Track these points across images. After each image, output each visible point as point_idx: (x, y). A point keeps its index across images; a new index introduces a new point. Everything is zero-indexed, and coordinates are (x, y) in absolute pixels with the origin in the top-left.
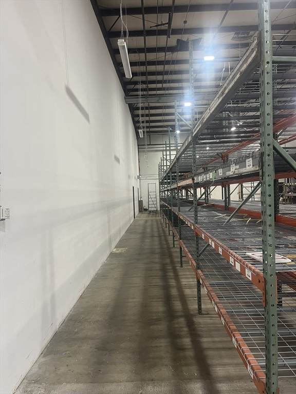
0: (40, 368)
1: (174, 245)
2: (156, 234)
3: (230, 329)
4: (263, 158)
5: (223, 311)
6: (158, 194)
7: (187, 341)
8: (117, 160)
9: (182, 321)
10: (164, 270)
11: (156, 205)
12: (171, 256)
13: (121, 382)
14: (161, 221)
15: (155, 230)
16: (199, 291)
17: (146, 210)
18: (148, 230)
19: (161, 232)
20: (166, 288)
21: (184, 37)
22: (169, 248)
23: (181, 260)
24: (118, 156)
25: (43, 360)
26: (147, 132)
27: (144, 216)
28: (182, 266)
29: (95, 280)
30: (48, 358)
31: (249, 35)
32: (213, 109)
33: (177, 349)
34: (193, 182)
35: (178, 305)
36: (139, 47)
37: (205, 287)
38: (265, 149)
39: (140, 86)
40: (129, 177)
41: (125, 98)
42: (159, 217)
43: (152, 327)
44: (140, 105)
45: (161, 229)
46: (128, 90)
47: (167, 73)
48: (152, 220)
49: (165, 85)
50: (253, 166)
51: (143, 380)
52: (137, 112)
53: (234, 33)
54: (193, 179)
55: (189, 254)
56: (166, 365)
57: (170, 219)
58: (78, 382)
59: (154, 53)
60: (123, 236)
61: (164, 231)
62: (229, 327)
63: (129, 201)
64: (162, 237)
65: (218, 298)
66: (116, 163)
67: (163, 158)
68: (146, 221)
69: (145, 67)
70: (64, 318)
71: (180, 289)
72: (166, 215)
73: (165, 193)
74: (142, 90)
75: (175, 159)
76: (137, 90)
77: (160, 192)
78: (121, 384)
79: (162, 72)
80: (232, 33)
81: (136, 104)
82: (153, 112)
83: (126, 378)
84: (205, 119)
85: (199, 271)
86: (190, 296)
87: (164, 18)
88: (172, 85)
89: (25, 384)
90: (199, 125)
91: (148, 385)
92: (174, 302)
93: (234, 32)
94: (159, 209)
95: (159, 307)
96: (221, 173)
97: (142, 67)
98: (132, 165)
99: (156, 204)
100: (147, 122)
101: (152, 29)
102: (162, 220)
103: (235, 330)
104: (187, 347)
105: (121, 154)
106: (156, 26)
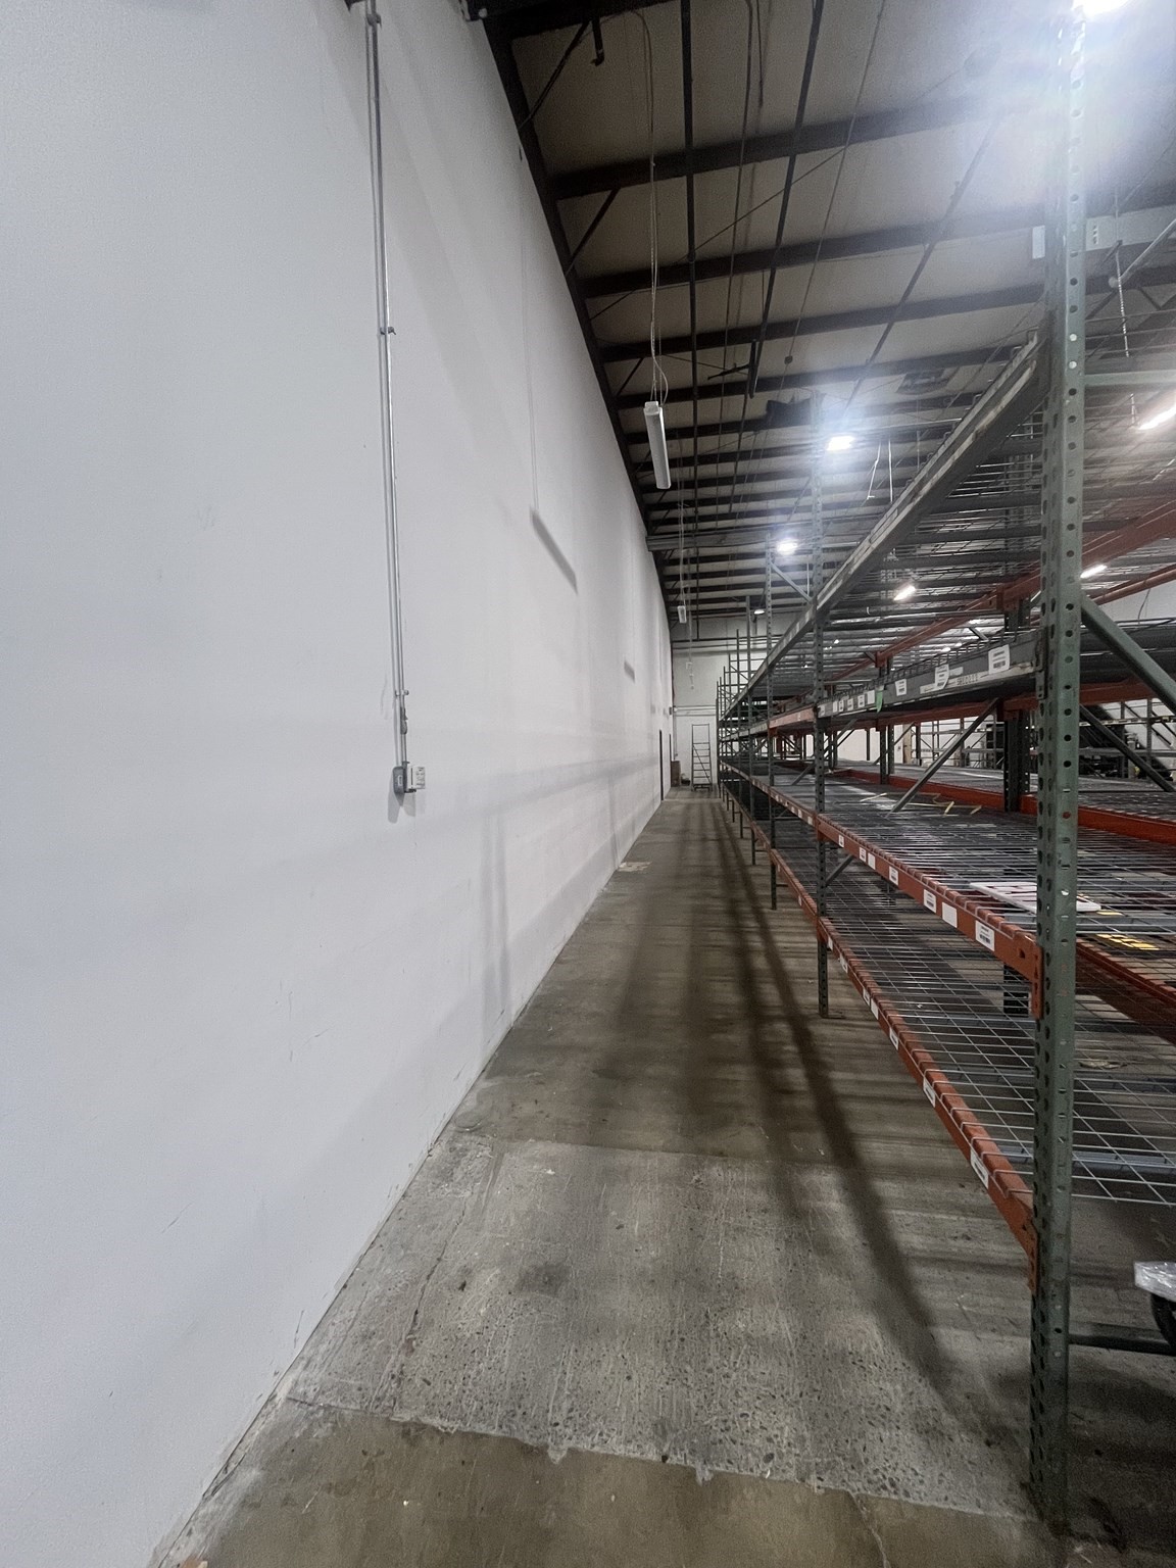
0: (480, 1102)
1: (754, 861)
2: (712, 835)
3: (917, 1059)
4: (1052, 641)
5: (896, 1017)
6: (714, 749)
7: (796, 1076)
8: (630, 672)
9: (783, 1028)
10: (733, 912)
11: (707, 770)
12: (747, 882)
13: (651, 1150)
14: (721, 808)
15: (710, 825)
16: (822, 964)
17: (686, 782)
18: (695, 826)
19: (724, 831)
20: (742, 953)
21: (786, 396)
22: (743, 867)
23: (774, 894)
24: (632, 664)
25: (485, 1084)
26: (694, 613)
27: (683, 797)
28: (774, 907)
29: (585, 926)
30: (497, 1081)
31: (942, 377)
32: (883, 537)
33: (774, 1092)
34: (816, 716)
35: (770, 993)
36: (682, 426)
37: (841, 957)
38: (1058, 616)
39: (681, 513)
40: (653, 710)
41: (647, 540)
42: (716, 798)
43: (714, 1037)
44: (682, 554)
45: (722, 825)
46: (653, 521)
47: (741, 479)
48: (701, 805)
49: (736, 507)
50: (1013, 664)
51: (701, 1151)
52: (671, 570)
53: (903, 376)
54: (816, 710)
55: (796, 881)
56: (751, 1124)
57: (745, 802)
58: (559, 1139)
59: (713, 437)
60: (641, 837)
61: (729, 830)
62: (914, 1056)
63: (651, 762)
64: (725, 842)
65: (879, 984)
66: (626, 678)
67: (730, 666)
68: (689, 807)
69: (692, 468)
70: (526, 1000)
71: (773, 956)
72: (736, 794)
73: (731, 746)
74: (687, 520)
75: (764, 667)
76: (675, 521)
77: (719, 741)
78: (653, 1154)
79: (732, 478)
80: (897, 377)
81: (669, 553)
82: (706, 567)
83: (662, 1142)
84: (856, 567)
85: (825, 921)
86: (797, 975)
87: (741, 354)
88: (753, 506)
89: (452, 1134)
90: (836, 582)
91: (713, 1163)
92: (762, 986)
93: (903, 372)
94: (715, 781)
95: (727, 994)
96: (902, 690)
97: (686, 469)
98: (659, 683)
99: (710, 770)
100: (693, 590)
101: (711, 382)
102: (725, 805)
103: (930, 1065)
104: (796, 1088)
105: (637, 662)
106: (722, 374)
